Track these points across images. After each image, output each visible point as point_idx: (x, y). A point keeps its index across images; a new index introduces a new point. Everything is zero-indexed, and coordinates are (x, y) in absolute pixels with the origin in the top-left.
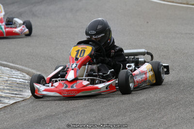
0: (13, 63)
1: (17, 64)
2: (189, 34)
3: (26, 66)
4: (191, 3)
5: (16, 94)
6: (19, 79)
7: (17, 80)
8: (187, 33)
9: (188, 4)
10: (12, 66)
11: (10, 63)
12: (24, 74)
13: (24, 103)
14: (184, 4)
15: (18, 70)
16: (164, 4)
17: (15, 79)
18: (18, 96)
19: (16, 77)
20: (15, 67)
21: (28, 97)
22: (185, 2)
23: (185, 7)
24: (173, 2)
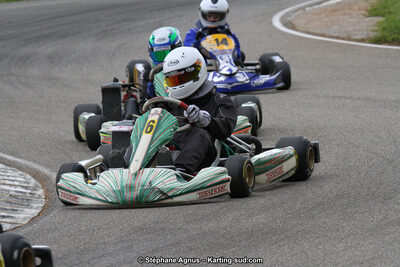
0: (12, 154)
1: (21, 158)
2: (340, 98)
3: (35, 161)
5: (3, 217)
8: (335, 97)
9: (349, 39)
10: (9, 161)
11: (8, 154)
12: (28, 176)
14: (343, 39)
15: (20, 168)
16: (307, 39)
17: (7, 188)
18: (7, 220)
20: (14, 162)
21: (25, 222)
22: (344, 35)
23: (345, 45)
24: (324, 36)
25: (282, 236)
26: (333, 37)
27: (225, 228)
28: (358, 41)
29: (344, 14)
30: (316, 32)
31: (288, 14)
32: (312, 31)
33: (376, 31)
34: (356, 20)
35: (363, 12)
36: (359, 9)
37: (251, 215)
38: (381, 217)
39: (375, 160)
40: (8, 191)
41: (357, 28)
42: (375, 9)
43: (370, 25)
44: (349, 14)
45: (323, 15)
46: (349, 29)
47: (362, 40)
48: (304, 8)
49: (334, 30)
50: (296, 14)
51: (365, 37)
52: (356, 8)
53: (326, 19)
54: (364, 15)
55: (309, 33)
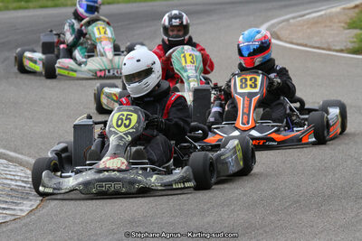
0: (15, 151)
1: (22, 154)
4: (334, 48)
5: (4, 209)
6: (16, 180)
7: (13, 183)
9: (330, 50)
10: (11, 157)
11: (11, 151)
13: (13, 225)
14: (323, 49)
15: (20, 164)
16: (291, 49)
17: (9, 182)
18: (8, 212)
19: (13, 177)
20: (16, 158)
21: (24, 214)
22: (325, 46)
23: (325, 54)
24: (306, 46)
25: (261, 231)
26: (314, 48)
27: (208, 223)
28: (337, 51)
29: (325, 26)
30: (299, 42)
31: (273, 25)
32: (294, 41)
33: (354, 42)
34: (335, 32)
35: (343, 25)
36: (339, 22)
37: (233, 211)
38: (352, 215)
39: (349, 162)
40: (9, 185)
41: (337, 39)
42: (354, 22)
43: (348, 37)
44: (330, 26)
45: (305, 27)
46: (330, 40)
47: (342, 51)
48: (288, 20)
49: (316, 40)
50: (280, 25)
51: (343, 48)
52: (337, 20)
53: (309, 31)
54: (343, 27)
55: (292, 43)
